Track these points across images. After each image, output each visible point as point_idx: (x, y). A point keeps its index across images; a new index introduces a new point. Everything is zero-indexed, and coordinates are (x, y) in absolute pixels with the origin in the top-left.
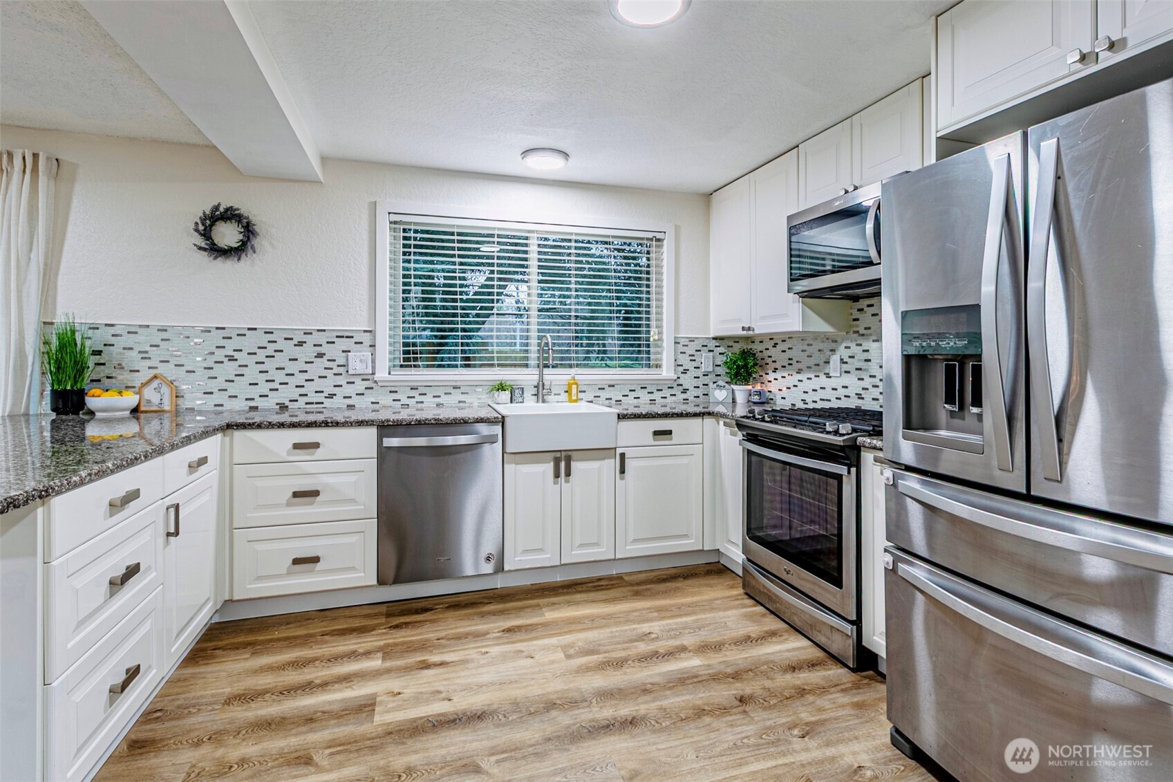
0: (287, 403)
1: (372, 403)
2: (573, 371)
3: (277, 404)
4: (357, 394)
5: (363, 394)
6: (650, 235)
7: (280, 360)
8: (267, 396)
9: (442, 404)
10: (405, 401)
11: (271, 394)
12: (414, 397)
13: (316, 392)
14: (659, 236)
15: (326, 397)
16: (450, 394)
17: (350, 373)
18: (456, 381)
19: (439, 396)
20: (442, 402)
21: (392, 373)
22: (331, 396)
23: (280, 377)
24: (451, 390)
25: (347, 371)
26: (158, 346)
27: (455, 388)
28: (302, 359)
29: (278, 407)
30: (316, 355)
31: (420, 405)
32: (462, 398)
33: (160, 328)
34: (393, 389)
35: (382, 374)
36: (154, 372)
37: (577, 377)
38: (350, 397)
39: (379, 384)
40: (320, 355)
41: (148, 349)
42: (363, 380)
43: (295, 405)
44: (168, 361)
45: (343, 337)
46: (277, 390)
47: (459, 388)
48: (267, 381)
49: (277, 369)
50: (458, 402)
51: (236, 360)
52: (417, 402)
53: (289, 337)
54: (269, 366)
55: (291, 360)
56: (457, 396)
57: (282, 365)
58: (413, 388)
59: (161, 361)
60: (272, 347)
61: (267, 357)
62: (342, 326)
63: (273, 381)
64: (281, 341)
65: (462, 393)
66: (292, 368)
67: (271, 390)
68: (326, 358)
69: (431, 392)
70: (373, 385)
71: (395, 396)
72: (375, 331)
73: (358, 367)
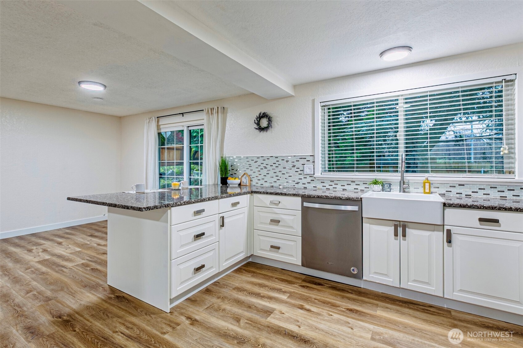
1: (314, 187)
2: (426, 175)
3: (279, 185)
4: (308, 183)
5: (310, 183)
7: (280, 168)
8: (276, 182)
9: (346, 189)
10: (328, 187)
11: (278, 181)
12: (332, 185)
13: (292, 181)
14: (509, 78)
15: (296, 183)
16: (350, 184)
19: (344, 186)
20: (345, 189)
21: (322, 174)
22: (298, 183)
23: (280, 174)
25: (304, 173)
27: (352, 182)
28: (288, 167)
30: (292, 166)
31: (335, 189)
32: (356, 187)
33: (247, 158)
34: (322, 181)
35: (318, 174)
38: (305, 184)
39: (317, 179)
40: (294, 166)
42: (310, 177)
44: (248, 169)
45: (302, 158)
46: (279, 180)
47: (355, 182)
48: (276, 176)
49: (279, 171)
50: (355, 189)
51: (267, 168)
52: (333, 188)
53: (283, 159)
54: (277, 170)
55: (284, 168)
56: (353, 186)
57: (281, 170)
58: (332, 181)
59: (247, 169)
60: (278, 163)
61: (276, 167)
62: (302, 154)
63: (278, 176)
64: (280, 161)
65: (356, 185)
66: (284, 171)
67: (277, 180)
68: (296, 167)
69: (340, 183)
70: (314, 179)
71: (323, 184)
72: (314, 155)
73: (308, 171)
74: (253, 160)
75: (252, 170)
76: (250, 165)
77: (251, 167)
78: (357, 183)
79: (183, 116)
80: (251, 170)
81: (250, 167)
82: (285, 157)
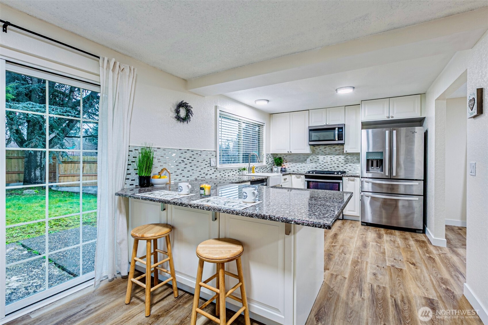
0: (197, 178)
1: (216, 176)
3: (195, 178)
4: (212, 173)
5: (214, 173)
6: (262, 124)
10: (222, 175)
13: (203, 173)
15: (206, 175)
18: (232, 168)
23: (195, 168)
24: (231, 171)
25: (210, 165)
26: (163, 157)
28: (200, 161)
32: (233, 173)
35: (218, 166)
36: (162, 168)
38: (211, 175)
39: (218, 169)
40: (204, 160)
41: (160, 158)
42: (214, 168)
43: (199, 178)
44: (166, 163)
45: (209, 153)
49: (194, 165)
51: (184, 162)
53: (197, 153)
55: (197, 161)
57: (195, 163)
58: (224, 171)
59: (164, 163)
60: (193, 157)
61: (192, 160)
62: (209, 149)
63: (193, 170)
68: (206, 161)
70: (216, 170)
71: (220, 173)
72: (217, 151)
73: (213, 164)
80: (168, 164)
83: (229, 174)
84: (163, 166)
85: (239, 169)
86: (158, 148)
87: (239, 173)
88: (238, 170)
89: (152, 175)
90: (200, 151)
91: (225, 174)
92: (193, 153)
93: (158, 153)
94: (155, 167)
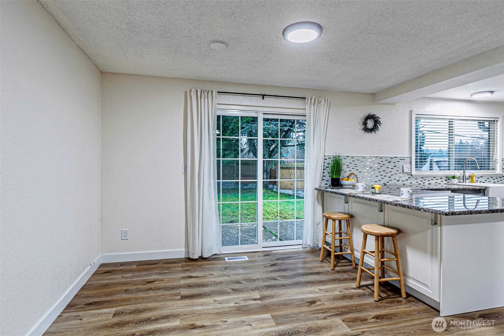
0: (386, 183)
1: (410, 183)
3: (384, 183)
4: (406, 180)
5: (407, 180)
6: (494, 119)
7: (384, 168)
8: (380, 180)
9: (430, 184)
10: (420, 182)
11: (382, 180)
12: (422, 181)
13: (394, 179)
14: (497, 119)
15: (397, 181)
16: (433, 180)
17: (404, 172)
18: (435, 175)
21: (416, 172)
22: (398, 181)
23: (384, 174)
24: (433, 178)
25: (403, 172)
26: (351, 163)
27: (435, 177)
28: (390, 167)
29: (384, 184)
30: (394, 166)
31: (424, 184)
32: (436, 181)
33: (352, 157)
34: (416, 178)
35: (414, 173)
36: (351, 172)
37: (475, 174)
38: (404, 181)
39: (413, 176)
40: (395, 166)
41: (349, 164)
42: (408, 175)
43: (388, 184)
44: (354, 168)
45: (402, 159)
46: (383, 178)
47: (435, 178)
48: (381, 175)
49: (383, 171)
50: (436, 183)
51: (372, 168)
52: (423, 183)
53: (387, 159)
54: (381, 170)
55: (387, 168)
56: (435, 181)
57: (385, 170)
58: (422, 178)
59: (352, 168)
60: (382, 163)
61: (381, 167)
62: (401, 155)
63: (382, 175)
64: (384, 161)
65: (436, 179)
66: (387, 170)
67: (382, 178)
68: (397, 167)
69: (427, 179)
70: (411, 177)
71: (417, 181)
72: (411, 157)
73: (406, 170)
74: (359, 160)
75: (358, 170)
76: (356, 164)
77: (357, 166)
78: (436, 178)
79: (263, 99)
80: (356, 170)
81: (355, 166)
82: (388, 158)
83: (431, 182)
84: (351, 171)
85: (446, 177)
86: (347, 156)
87: (447, 181)
88: (444, 179)
89: (341, 177)
90: (390, 158)
91: (424, 181)
92: (381, 160)
93: (346, 160)
94: (344, 172)
